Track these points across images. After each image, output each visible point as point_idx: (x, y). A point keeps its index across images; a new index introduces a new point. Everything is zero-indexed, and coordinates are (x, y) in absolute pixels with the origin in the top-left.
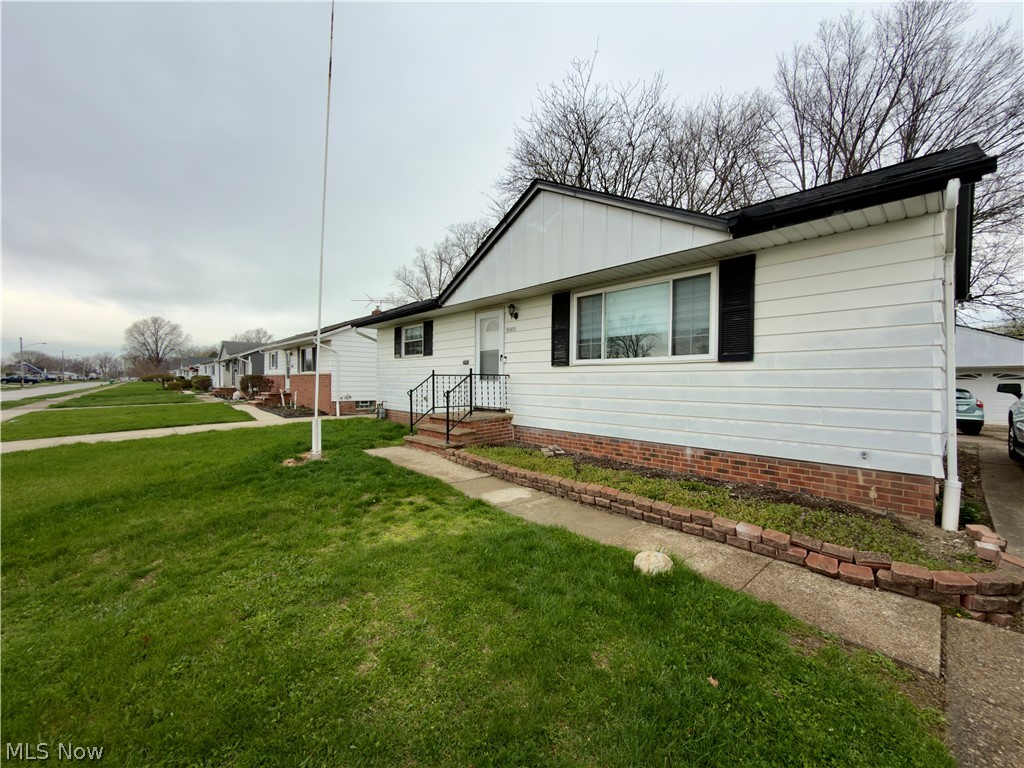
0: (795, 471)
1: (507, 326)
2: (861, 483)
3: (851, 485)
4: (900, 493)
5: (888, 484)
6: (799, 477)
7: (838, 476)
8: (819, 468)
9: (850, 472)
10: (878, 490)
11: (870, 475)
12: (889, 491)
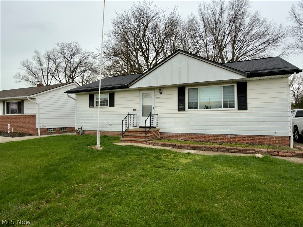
0: (259, 138)
1: (156, 96)
2: (274, 139)
3: (272, 140)
4: (283, 141)
5: (280, 139)
6: (260, 140)
7: (269, 138)
8: (265, 137)
9: (272, 137)
10: (278, 141)
11: (276, 137)
12: (280, 141)
